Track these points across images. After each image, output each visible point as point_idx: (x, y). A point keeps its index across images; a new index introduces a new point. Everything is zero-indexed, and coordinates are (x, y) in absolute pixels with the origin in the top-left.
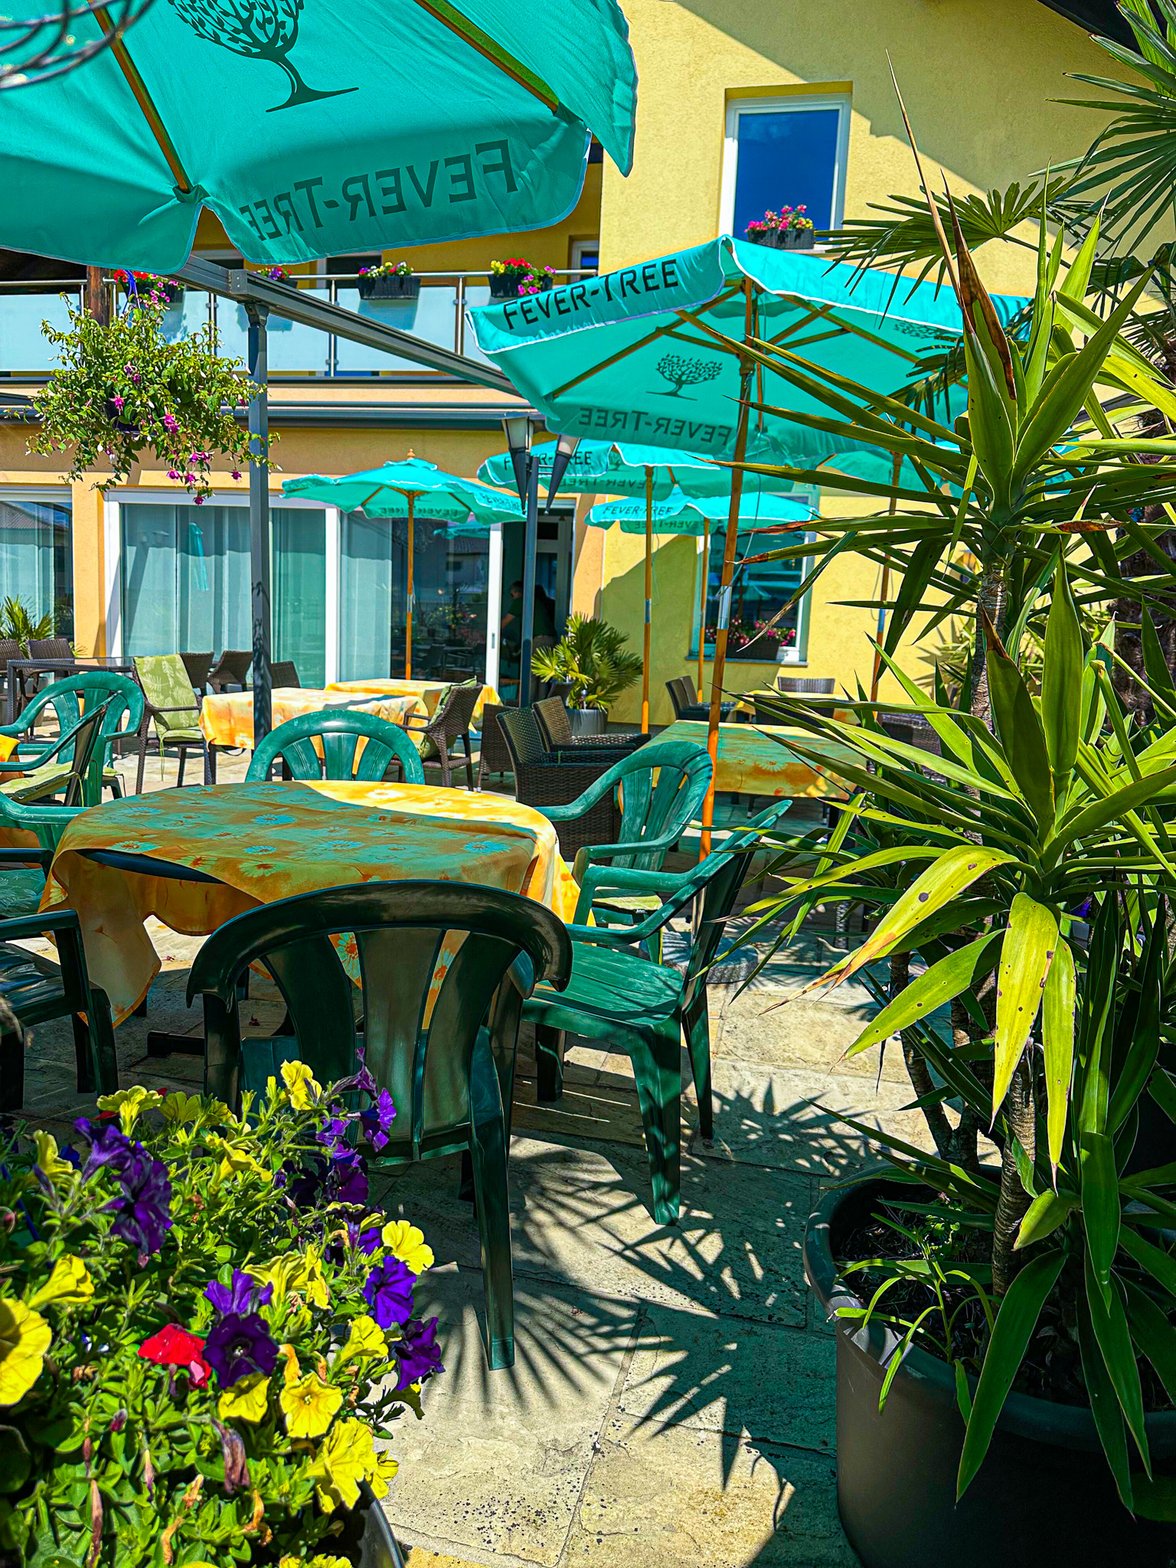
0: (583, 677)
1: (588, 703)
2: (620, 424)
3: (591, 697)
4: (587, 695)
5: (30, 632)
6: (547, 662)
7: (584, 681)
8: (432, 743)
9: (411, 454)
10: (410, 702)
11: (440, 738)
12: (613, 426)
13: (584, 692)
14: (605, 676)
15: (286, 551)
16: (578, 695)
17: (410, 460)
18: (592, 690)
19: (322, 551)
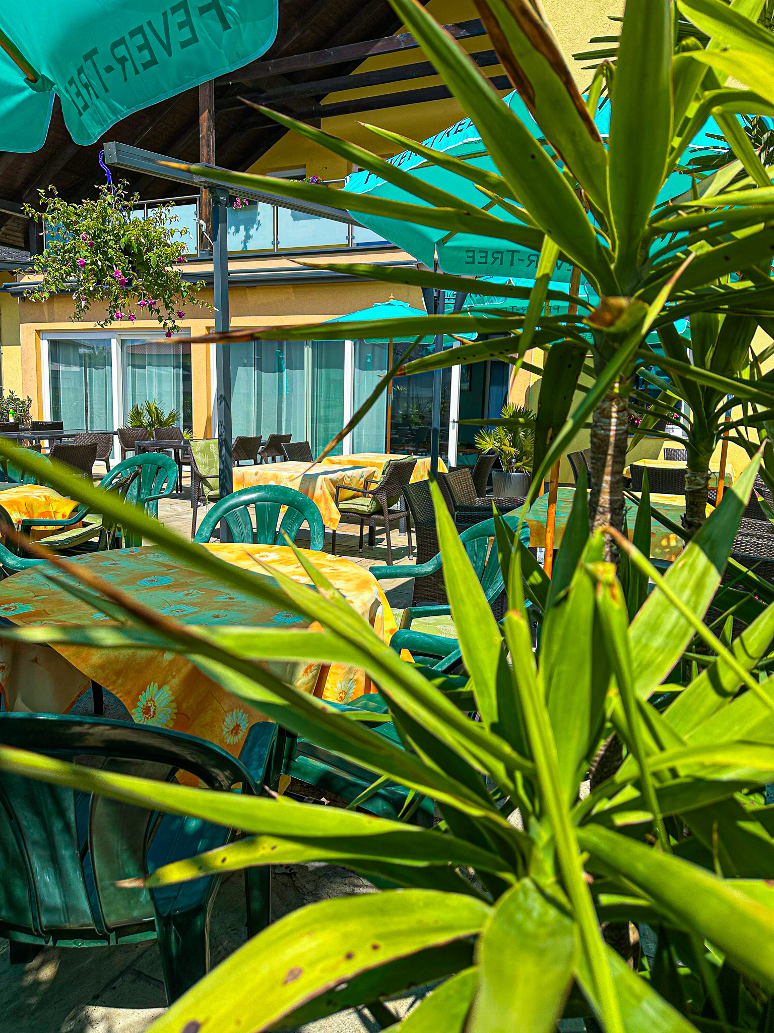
0: (513, 450)
1: (517, 468)
2: (498, 261)
3: (519, 464)
4: (516, 462)
5: (160, 423)
6: (487, 439)
7: (513, 453)
8: (377, 502)
9: (392, 297)
10: (369, 471)
11: (383, 498)
12: (492, 264)
13: (514, 460)
14: (529, 449)
15: (321, 368)
16: (510, 463)
17: (391, 301)
18: (519, 459)
19: (342, 366)
